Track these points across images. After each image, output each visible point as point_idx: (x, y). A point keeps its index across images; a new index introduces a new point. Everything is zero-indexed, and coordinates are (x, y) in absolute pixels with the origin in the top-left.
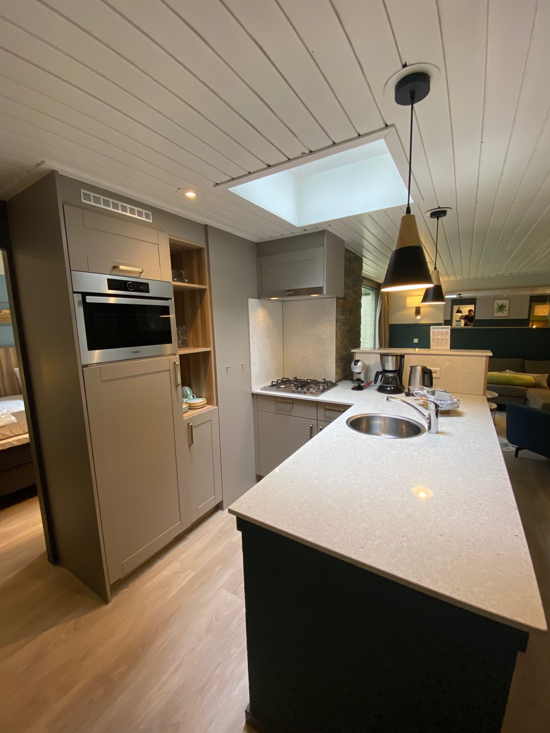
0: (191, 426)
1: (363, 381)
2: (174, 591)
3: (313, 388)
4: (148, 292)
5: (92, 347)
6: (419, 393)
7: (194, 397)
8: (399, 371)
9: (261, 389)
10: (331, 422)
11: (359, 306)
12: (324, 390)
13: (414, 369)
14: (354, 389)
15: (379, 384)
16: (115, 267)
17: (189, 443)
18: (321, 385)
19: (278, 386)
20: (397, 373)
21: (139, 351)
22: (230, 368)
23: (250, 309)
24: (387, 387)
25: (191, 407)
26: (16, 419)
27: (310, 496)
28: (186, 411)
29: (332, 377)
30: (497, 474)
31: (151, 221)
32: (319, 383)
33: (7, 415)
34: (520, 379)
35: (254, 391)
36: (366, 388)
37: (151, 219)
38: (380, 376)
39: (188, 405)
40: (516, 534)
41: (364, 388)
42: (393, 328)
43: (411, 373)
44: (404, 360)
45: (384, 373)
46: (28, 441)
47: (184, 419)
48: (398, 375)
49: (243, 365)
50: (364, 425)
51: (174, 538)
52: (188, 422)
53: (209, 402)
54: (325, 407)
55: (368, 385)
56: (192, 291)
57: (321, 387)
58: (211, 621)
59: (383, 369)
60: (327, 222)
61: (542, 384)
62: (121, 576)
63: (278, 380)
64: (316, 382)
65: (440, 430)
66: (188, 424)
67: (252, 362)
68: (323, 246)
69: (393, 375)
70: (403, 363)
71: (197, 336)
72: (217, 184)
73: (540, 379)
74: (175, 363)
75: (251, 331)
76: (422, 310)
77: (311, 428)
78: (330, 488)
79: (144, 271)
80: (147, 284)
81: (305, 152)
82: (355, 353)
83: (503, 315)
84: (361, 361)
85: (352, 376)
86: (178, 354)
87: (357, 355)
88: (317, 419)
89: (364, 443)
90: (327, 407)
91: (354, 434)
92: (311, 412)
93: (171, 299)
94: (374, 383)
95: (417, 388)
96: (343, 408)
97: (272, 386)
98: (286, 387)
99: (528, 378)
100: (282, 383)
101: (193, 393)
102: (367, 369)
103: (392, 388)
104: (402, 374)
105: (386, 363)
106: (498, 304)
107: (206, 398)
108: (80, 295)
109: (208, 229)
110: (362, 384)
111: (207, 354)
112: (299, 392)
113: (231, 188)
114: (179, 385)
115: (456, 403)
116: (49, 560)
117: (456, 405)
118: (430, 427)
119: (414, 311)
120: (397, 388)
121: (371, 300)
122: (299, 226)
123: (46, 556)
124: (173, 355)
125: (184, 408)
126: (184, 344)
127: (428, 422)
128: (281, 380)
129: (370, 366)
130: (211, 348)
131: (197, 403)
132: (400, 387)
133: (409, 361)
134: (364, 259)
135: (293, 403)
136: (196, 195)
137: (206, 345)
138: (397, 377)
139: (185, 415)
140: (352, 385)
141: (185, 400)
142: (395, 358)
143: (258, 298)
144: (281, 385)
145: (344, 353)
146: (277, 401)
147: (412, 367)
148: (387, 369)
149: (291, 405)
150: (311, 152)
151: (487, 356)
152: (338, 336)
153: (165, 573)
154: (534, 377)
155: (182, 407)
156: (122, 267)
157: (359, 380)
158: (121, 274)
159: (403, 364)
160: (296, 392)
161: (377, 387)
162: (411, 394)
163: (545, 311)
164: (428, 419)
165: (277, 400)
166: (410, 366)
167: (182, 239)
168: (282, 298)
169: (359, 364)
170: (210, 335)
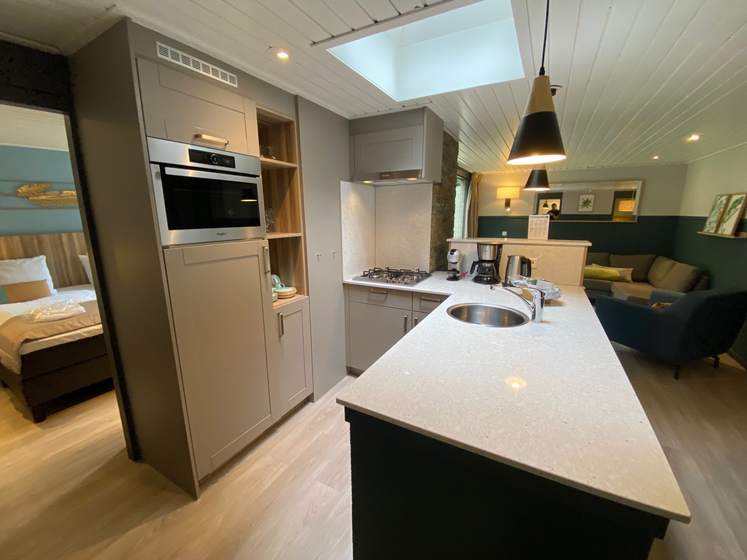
0: (282, 316)
1: (459, 271)
2: (267, 485)
3: (408, 278)
4: (233, 166)
5: (172, 226)
6: (519, 282)
7: (282, 286)
8: (496, 261)
9: (352, 279)
10: (430, 313)
11: (453, 195)
12: (418, 280)
13: (512, 259)
14: (450, 279)
15: (475, 274)
16: (197, 136)
17: (279, 333)
18: (415, 275)
19: (371, 276)
20: (494, 263)
21: (224, 233)
22: (321, 255)
23: (342, 192)
24: (484, 277)
25: (281, 297)
26: (85, 309)
27: (423, 385)
28: (275, 300)
29: (426, 267)
30: (609, 362)
31: (236, 86)
32: (413, 273)
33: (75, 305)
34: (605, 273)
35: (346, 281)
36: (461, 279)
37: (237, 84)
38: (477, 266)
39: (277, 294)
40: (640, 421)
41: (459, 278)
42: (481, 220)
43: (509, 263)
44: (502, 249)
45: (480, 263)
46: (102, 332)
47: (274, 308)
48: (495, 265)
49: (335, 253)
50: (465, 316)
51: (264, 432)
52: (278, 312)
53: (299, 291)
54: (421, 298)
55: (464, 275)
56: (280, 170)
57: (415, 277)
58: (307, 513)
59: (479, 259)
60: (428, 98)
61: (626, 278)
62: (210, 471)
63: (370, 270)
64: (409, 273)
65: (544, 319)
66: (278, 314)
67: (344, 250)
68: (423, 124)
69: (490, 265)
70: (501, 252)
71: (285, 221)
72: (314, 43)
73: (625, 273)
74: (263, 248)
75: (343, 217)
76: (512, 202)
77: (406, 318)
78: (441, 377)
79: (229, 143)
80: (232, 159)
81: (419, 6)
82: (450, 242)
83: (588, 210)
84: (458, 250)
85: (446, 266)
86: (266, 238)
87: (452, 244)
88: (411, 310)
89: (469, 332)
90: (423, 298)
91: (457, 323)
92: (406, 303)
93: (259, 176)
94: (471, 274)
95: (514, 278)
96: (442, 298)
97: (365, 276)
98: (378, 277)
99: (613, 271)
100: (375, 273)
101: (281, 282)
102: (462, 258)
103: (489, 278)
104: (499, 265)
105: (484, 253)
106: (583, 199)
107: (296, 287)
108: (158, 166)
109: (299, 100)
110: (458, 275)
111: (296, 241)
112: (393, 282)
113: (330, 49)
114: (269, 271)
115: (557, 293)
116: (130, 457)
117: (558, 294)
118: (534, 317)
119: (504, 203)
120: (494, 279)
121: (461, 191)
122: (398, 101)
123: (126, 453)
124: (262, 239)
125: (274, 297)
126: (271, 229)
127: (533, 311)
128: (373, 269)
129: (466, 256)
130: (301, 233)
131: (287, 292)
132: (496, 277)
133: (506, 252)
134: (460, 144)
135: (387, 293)
136: (289, 57)
137: (295, 229)
138: (494, 267)
139: (275, 304)
140: (446, 275)
141: (273, 289)
142: (493, 247)
143: (350, 181)
144: (374, 275)
145: (438, 244)
146: (370, 292)
147: (510, 257)
148: (484, 258)
149: (384, 296)
150: (426, 6)
151: (586, 247)
152: (433, 224)
153: (256, 466)
154: (619, 271)
155: (272, 295)
156: (204, 137)
157: (454, 270)
158: (202, 144)
159: (500, 254)
160: (390, 282)
161: (473, 278)
162: (508, 284)
163: (629, 207)
164: (533, 308)
165: (370, 290)
166: (508, 256)
167: (271, 109)
168: (375, 182)
169: (456, 253)
170: (300, 219)
